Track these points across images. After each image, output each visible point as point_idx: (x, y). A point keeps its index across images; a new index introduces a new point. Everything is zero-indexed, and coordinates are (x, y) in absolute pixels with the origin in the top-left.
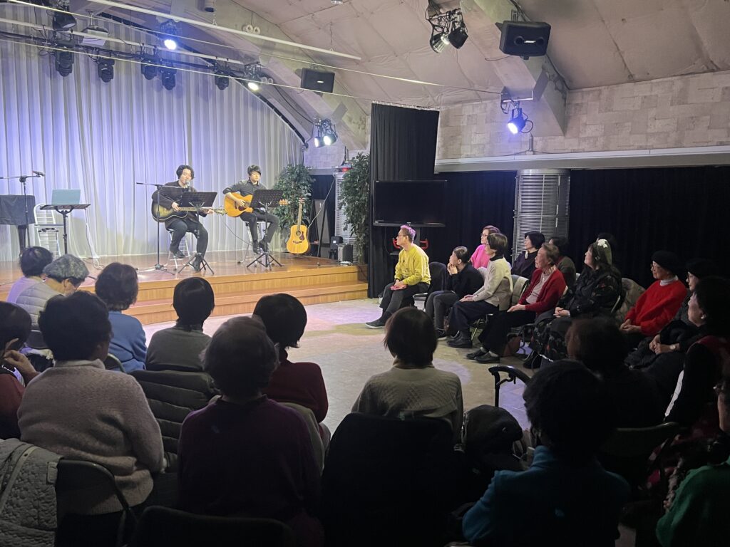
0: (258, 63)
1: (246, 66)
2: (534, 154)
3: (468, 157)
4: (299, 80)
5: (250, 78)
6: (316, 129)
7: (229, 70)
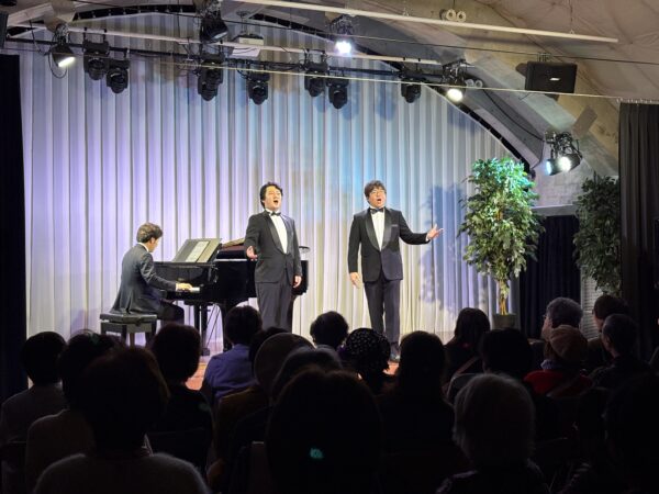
0: (462, 61)
1: (444, 67)
4: (522, 79)
5: (451, 83)
6: (548, 149)
7: (420, 74)
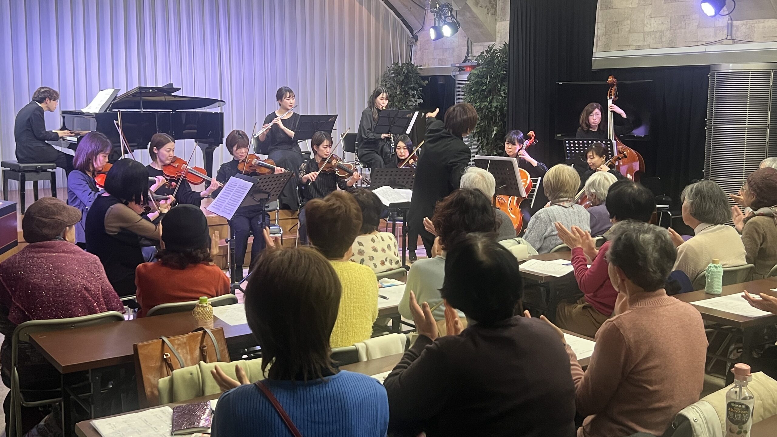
2: (734, 43)
3: (639, 48)
6: (431, 17)
